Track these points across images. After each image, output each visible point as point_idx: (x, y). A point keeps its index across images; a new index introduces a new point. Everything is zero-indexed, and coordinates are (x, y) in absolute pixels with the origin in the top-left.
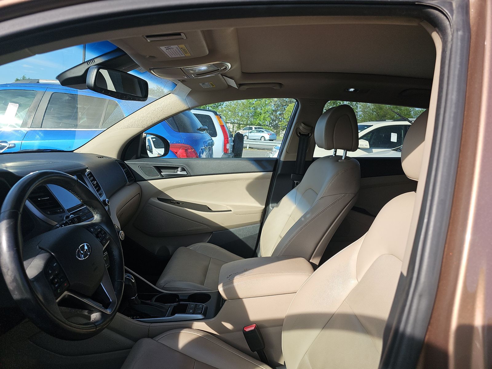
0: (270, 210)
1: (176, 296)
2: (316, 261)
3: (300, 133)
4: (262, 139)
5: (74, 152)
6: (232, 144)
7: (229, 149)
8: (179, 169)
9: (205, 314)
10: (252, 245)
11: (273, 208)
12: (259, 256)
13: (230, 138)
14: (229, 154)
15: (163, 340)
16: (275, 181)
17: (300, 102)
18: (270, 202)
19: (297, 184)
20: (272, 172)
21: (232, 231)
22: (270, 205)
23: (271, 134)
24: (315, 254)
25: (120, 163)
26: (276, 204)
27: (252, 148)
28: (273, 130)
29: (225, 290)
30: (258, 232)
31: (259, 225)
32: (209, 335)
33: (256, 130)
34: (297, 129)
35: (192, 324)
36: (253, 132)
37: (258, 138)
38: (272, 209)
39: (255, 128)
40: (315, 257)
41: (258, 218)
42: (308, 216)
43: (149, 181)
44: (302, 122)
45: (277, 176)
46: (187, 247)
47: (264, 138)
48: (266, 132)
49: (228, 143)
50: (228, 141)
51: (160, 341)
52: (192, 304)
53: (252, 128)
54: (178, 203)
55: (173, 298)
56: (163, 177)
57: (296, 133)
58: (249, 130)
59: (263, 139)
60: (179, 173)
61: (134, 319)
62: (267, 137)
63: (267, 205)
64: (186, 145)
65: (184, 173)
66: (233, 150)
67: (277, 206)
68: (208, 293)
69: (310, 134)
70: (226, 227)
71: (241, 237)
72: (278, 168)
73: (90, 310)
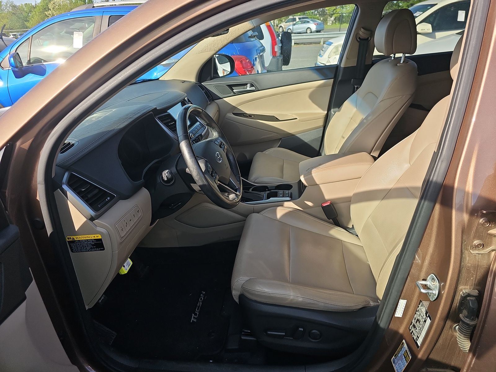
0: (332, 115)
1: (266, 187)
2: (376, 154)
3: (359, 38)
4: (307, 31)
5: (159, 79)
6: (280, 45)
7: (278, 52)
8: (249, 85)
9: (291, 197)
10: (316, 146)
11: (335, 112)
12: (323, 154)
13: (277, 39)
14: (278, 57)
15: (265, 213)
16: (336, 88)
17: (360, 8)
18: (332, 107)
19: (357, 88)
20: (333, 79)
21: (299, 137)
22: (332, 110)
23: (317, 24)
24: (375, 148)
25: (199, 86)
26: (337, 109)
27: (298, 44)
28: (320, 18)
29: (305, 180)
30: (321, 135)
31: (322, 128)
32: (295, 210)
33: (300, 21)
34: (356, 35)
35: (283, 203)
36: (297, 23)
37: (303, 30)
38: (333, 113)
39: (299, 18)
40: (376, 150)
41: (321, 123)
42: (369, 118)
43: (224, 99)
44: (362, 27)
45: (338, 83)
46: (263, 152)
47: (310, 29)
48: (311, 22)
49: (276, 45)
50: (275, 42)
51: (264, 214)
52: (281, 192)
53: (296, 18)
54: (250, 116)
55: (264, 188)
56: (235, 94)
57: (356, 37)
58: (293, 22)
59: (309, 31)
60: (248, 88)
61: (243, 202)
62: (313, 27)
63: (329, 110)
64: (241, 57)
65: (253, 88)
66: (281, 51)
67: (339, 111)
68: (290, 184)
69: (370, 38)
70: (293, 133)
71: (306, 141)
72: (339, 75)
73: (229, 193)
